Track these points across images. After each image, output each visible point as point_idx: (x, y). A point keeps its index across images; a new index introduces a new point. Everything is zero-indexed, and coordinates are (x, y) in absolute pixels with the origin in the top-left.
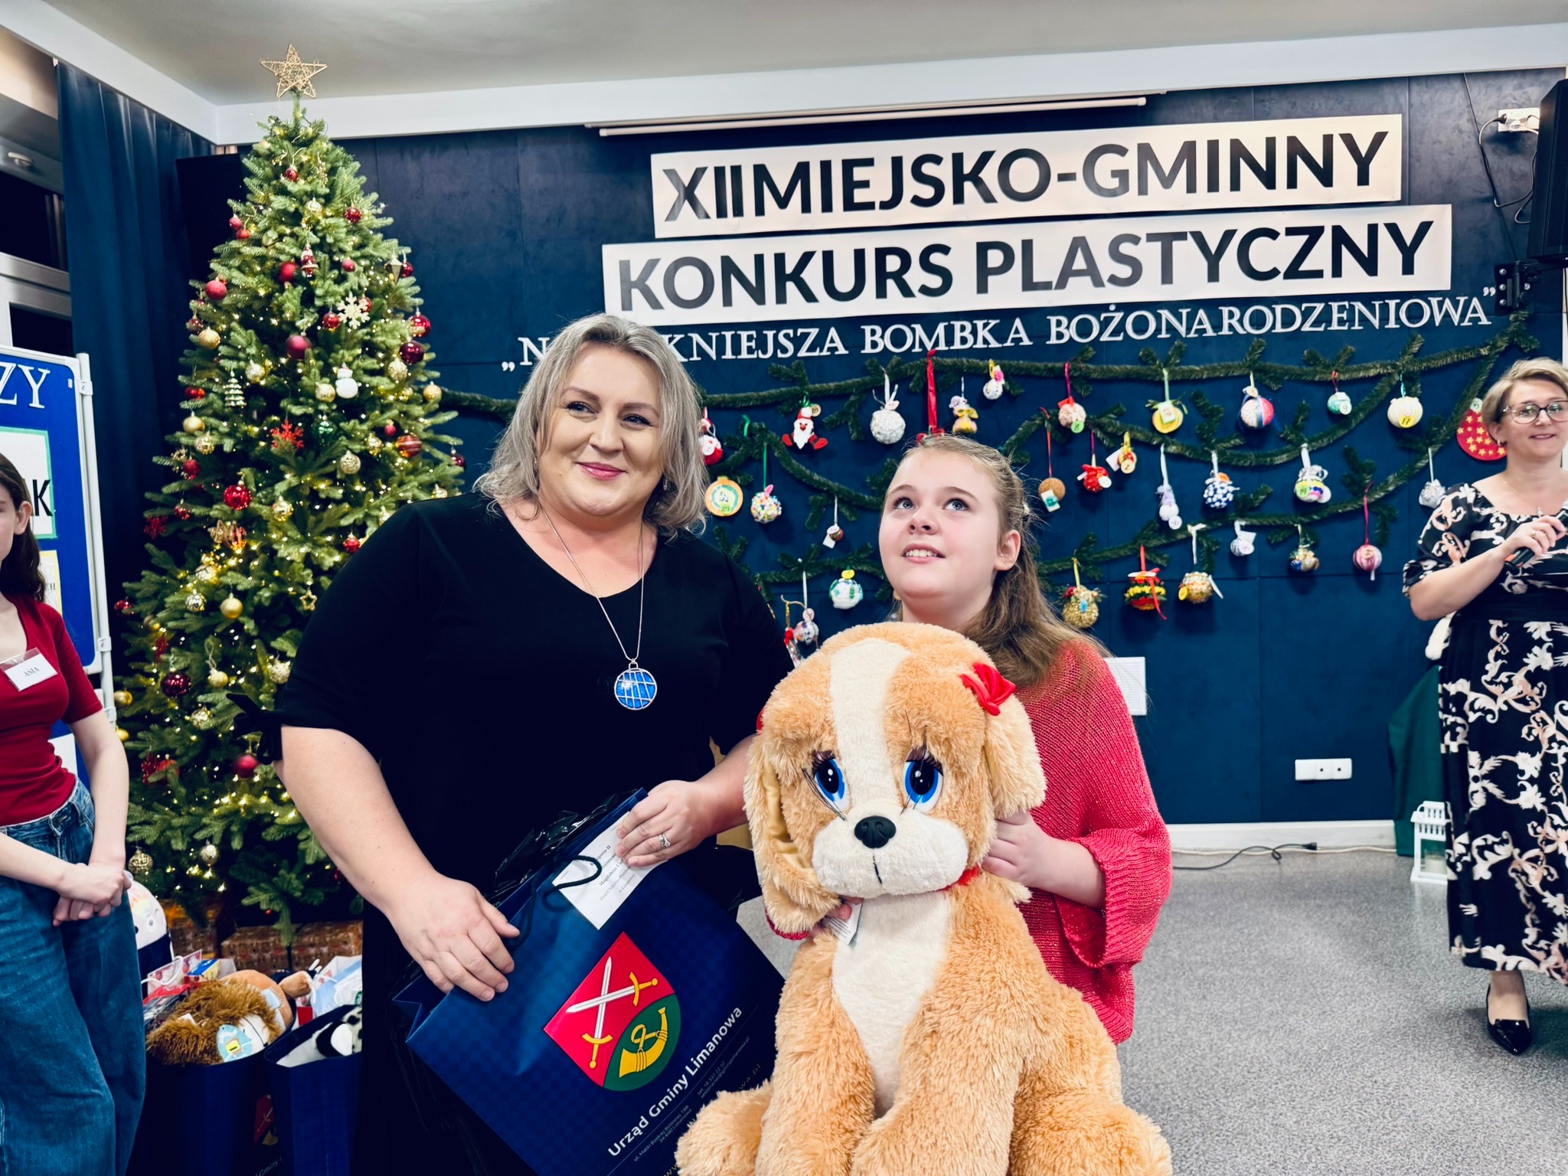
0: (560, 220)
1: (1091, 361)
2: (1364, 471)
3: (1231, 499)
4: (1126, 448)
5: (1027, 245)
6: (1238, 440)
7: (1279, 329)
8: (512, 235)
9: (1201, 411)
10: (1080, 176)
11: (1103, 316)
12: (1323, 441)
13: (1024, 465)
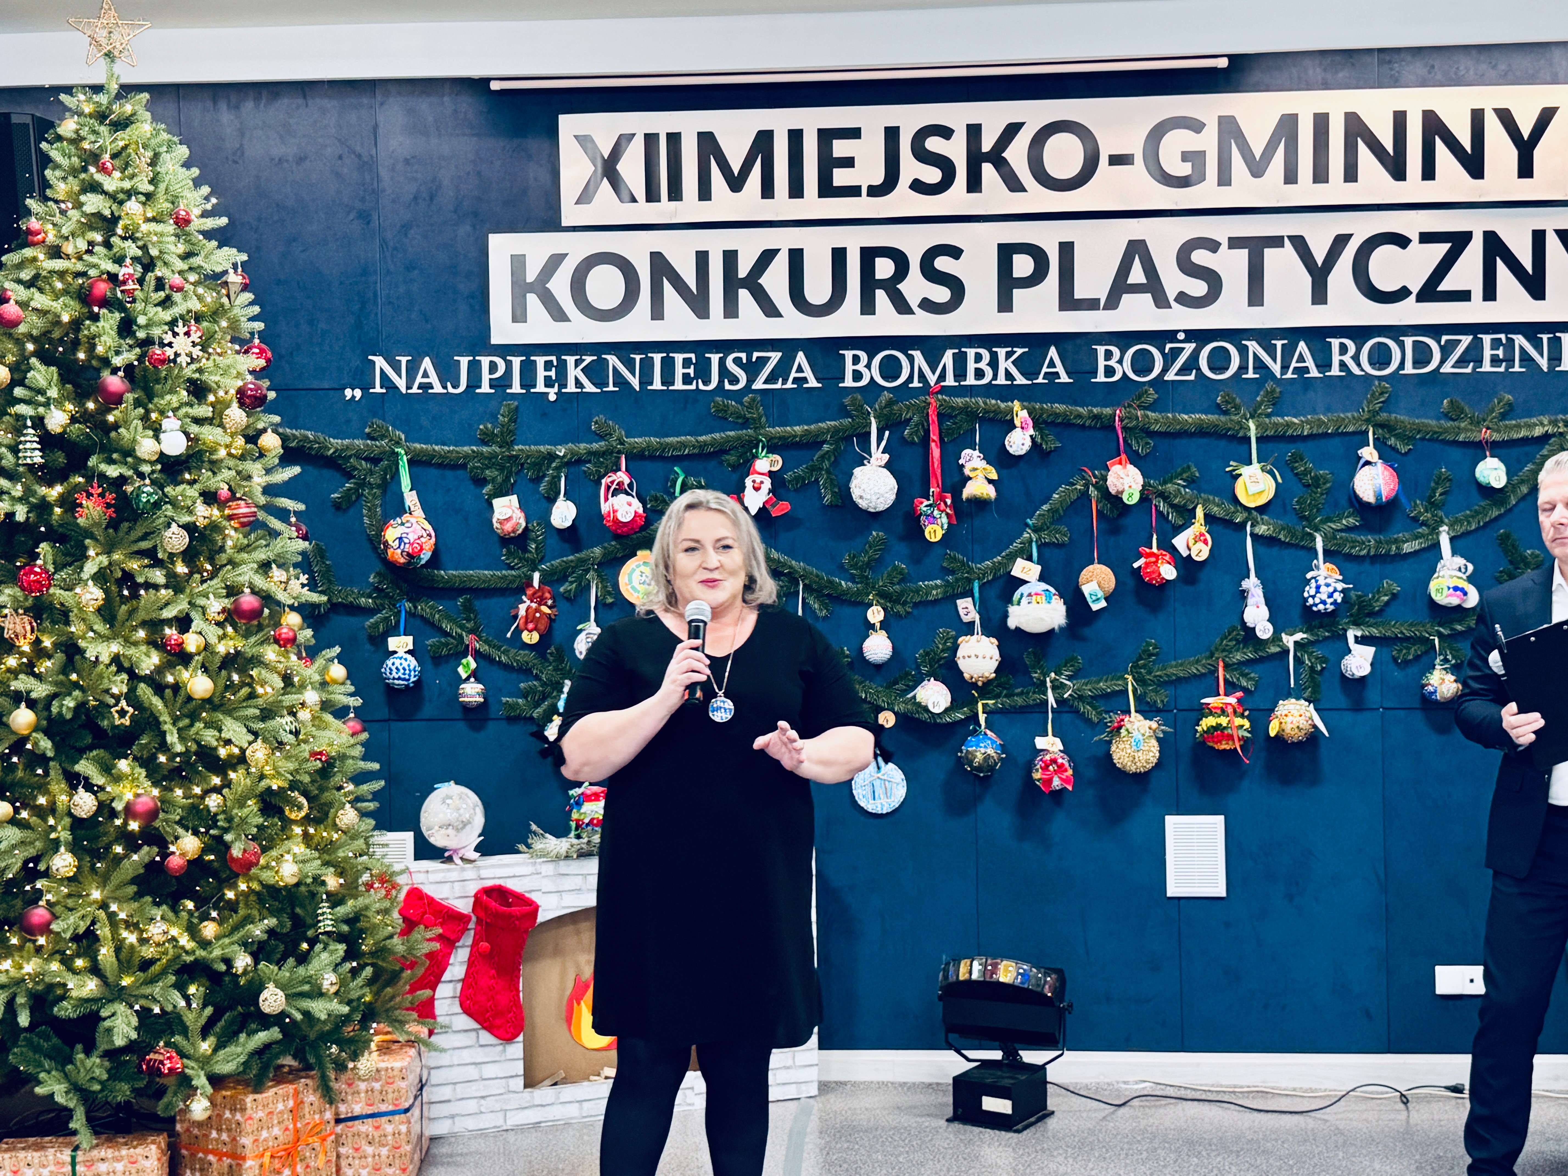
0: (431, 199)
1: (1150, 407)
3: (1339, 600)
4: (1198, 526)
5: (1067, 249)
6: (1351, 520)
7: (1409, 369)
8: (364, 217)
9: (1300, 480)
10: (1139, 159)
11: (1169, 346)
12: (1469, 523)
13: (1060, 546)
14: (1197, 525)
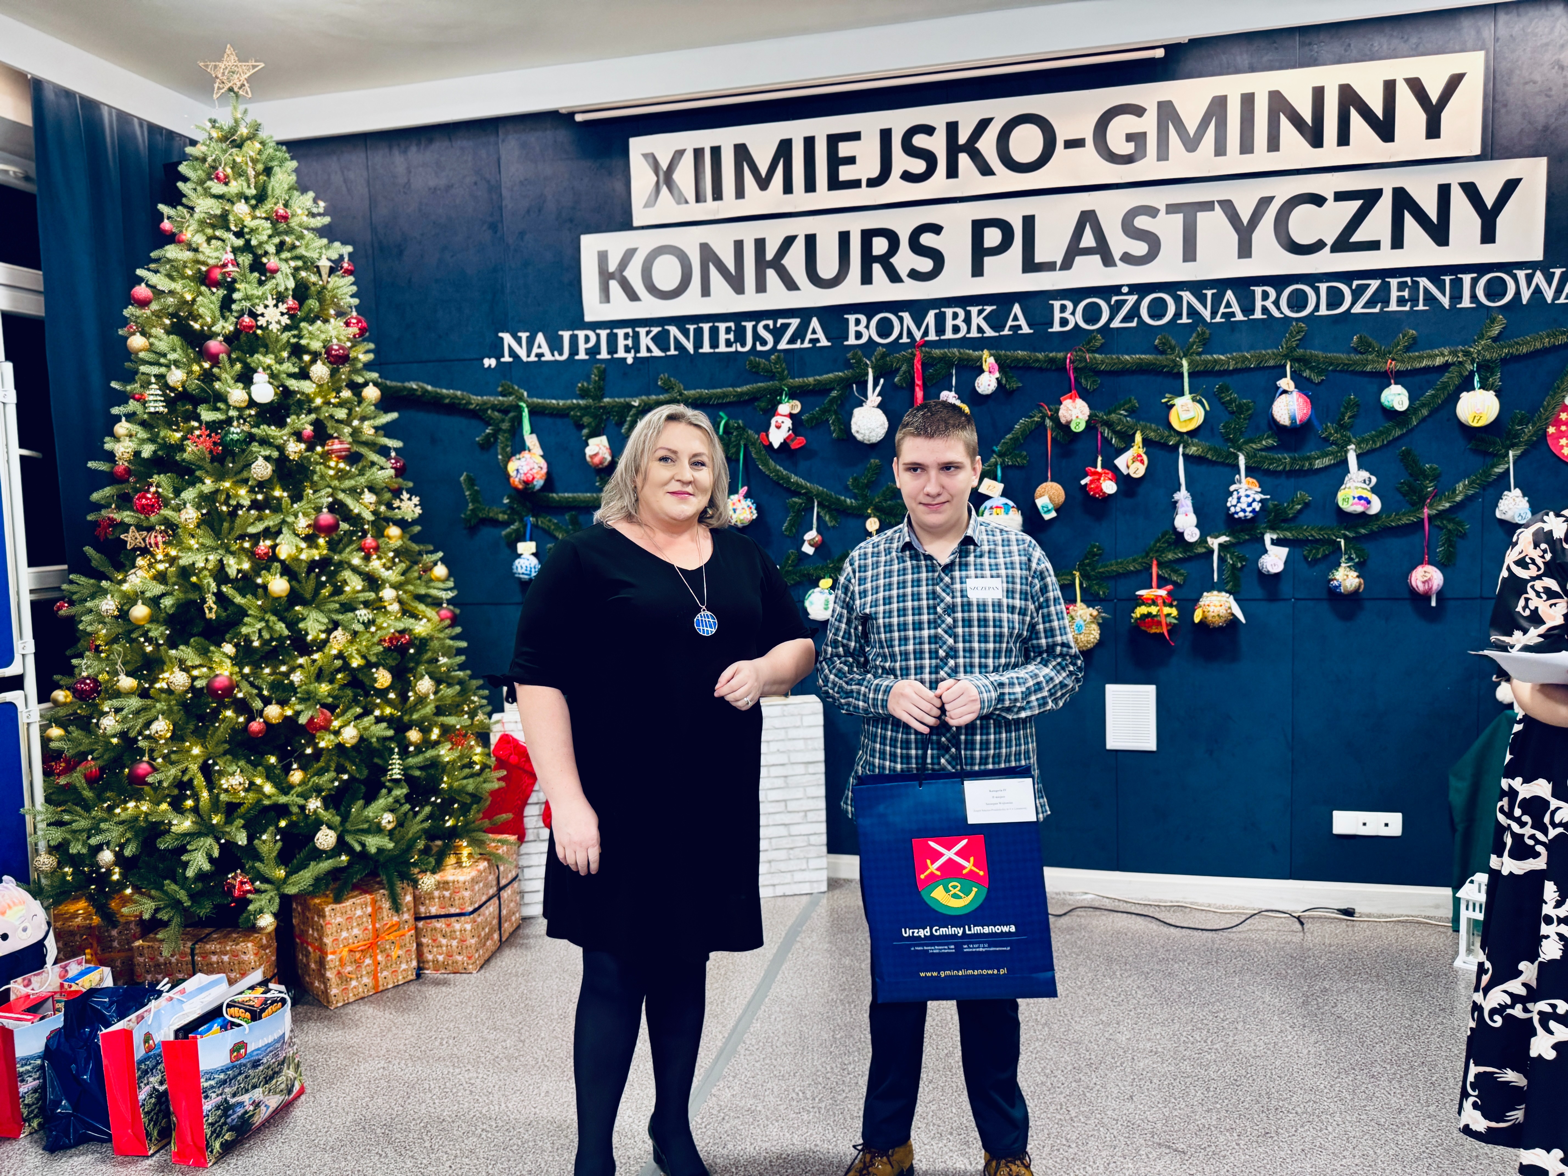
0: (540, 211)
1: (1098, 350)
2: (1426, 477)
3: (1257, 509)
4: (1137, 448)
5: (1029, 222)
6: (1270, 441)
7: (1323, 311)
8: (494, 227)
9: (1226, 408)
10: (1090, 142)
11: (1114, 299)
12: (1374, 442)
13: (1021, 467)
14: (1135, 447)
